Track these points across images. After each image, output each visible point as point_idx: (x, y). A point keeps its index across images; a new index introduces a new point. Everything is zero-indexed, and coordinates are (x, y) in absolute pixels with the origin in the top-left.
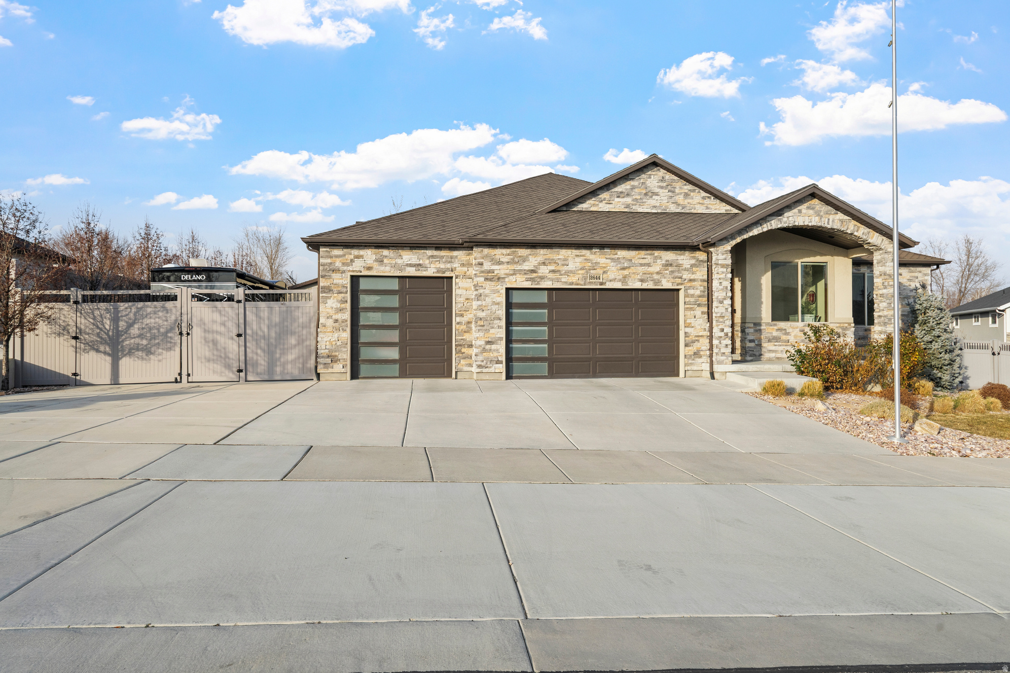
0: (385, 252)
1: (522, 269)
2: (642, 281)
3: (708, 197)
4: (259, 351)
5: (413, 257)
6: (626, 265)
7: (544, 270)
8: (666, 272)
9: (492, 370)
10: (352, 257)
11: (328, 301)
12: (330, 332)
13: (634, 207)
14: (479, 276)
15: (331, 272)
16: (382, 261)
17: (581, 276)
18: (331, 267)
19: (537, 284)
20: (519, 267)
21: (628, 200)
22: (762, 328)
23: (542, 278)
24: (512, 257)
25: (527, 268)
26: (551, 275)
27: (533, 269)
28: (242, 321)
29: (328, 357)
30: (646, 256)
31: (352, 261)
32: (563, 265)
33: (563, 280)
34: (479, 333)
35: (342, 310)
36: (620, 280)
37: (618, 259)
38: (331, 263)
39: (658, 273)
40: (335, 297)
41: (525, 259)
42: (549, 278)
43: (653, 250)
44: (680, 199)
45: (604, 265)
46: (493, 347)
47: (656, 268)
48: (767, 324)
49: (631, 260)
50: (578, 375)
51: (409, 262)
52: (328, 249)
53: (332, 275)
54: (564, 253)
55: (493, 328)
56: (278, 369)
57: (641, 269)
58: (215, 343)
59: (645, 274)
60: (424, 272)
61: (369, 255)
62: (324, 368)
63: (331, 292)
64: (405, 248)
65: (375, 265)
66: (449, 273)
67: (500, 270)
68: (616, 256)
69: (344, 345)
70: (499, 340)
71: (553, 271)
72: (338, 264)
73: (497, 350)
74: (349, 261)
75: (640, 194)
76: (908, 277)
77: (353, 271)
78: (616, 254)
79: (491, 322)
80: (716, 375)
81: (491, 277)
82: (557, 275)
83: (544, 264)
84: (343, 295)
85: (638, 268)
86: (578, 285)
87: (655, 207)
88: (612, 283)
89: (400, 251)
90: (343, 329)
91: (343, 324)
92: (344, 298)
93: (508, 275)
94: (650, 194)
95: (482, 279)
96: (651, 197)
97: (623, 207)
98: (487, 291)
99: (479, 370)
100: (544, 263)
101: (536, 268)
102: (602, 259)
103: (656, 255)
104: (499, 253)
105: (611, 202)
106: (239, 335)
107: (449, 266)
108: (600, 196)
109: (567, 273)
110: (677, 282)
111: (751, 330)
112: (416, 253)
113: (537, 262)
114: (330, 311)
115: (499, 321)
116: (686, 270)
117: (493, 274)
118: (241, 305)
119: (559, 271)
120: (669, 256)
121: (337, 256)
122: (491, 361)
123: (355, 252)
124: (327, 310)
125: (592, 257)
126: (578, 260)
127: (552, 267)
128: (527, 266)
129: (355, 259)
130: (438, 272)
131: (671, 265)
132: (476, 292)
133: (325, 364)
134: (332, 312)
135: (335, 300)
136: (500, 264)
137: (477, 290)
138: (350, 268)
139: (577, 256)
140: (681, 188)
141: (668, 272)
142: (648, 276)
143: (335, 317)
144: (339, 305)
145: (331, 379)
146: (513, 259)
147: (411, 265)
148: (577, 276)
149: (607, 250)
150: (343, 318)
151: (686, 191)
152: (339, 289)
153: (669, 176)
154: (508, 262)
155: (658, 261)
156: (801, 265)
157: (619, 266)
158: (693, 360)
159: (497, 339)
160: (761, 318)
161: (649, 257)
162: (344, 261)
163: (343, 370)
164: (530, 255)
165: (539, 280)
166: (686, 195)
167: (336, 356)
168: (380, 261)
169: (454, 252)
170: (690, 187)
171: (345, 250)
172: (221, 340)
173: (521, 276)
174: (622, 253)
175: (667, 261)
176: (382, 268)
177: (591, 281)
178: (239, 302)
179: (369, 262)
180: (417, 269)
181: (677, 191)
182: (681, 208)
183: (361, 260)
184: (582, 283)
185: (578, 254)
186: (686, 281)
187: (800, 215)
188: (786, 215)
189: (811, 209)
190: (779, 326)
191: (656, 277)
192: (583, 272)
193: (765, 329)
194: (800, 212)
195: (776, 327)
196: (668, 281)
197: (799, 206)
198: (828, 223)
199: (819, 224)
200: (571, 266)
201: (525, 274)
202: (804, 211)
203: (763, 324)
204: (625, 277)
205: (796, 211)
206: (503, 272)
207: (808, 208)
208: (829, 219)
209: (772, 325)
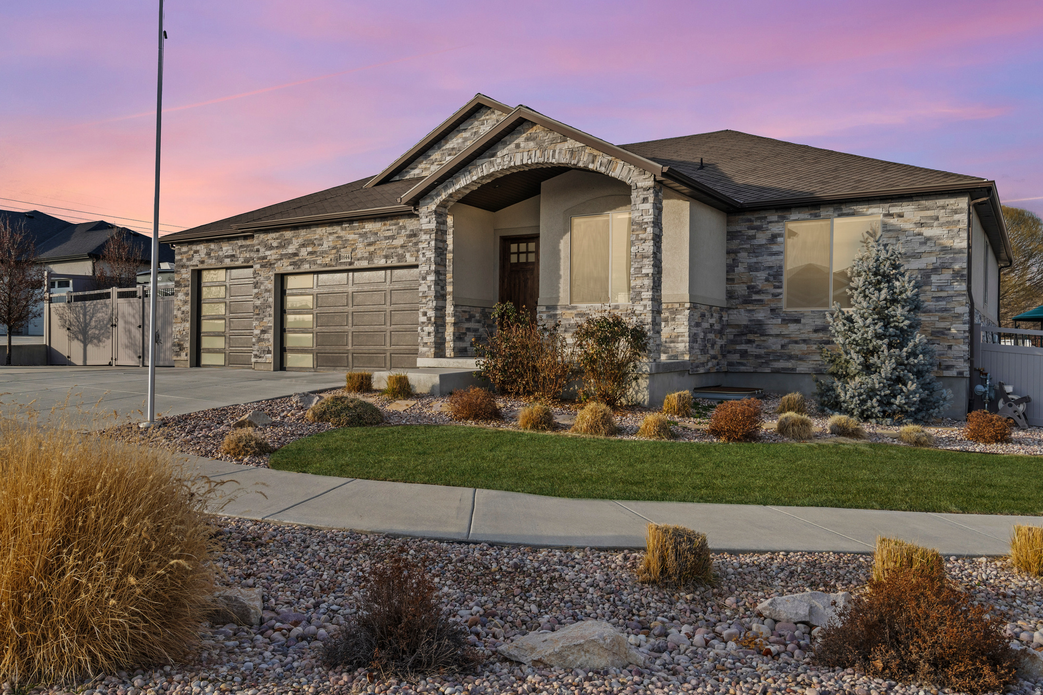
1: (287, 252)
2: (387, 259)
6: (372, 239)
7: (304, 252)
9: (264, 360)
10: (192, 252)
11: (179, 294)
12: (180, 322)
14: (257, 264)
15: (181, 268)
16: (210, 254)
17: (333, 257)
18: (180, 263)
19: (298, 269)
20: (284, 252)
22: (559, 312)
23: (303, 261)
24: (280, 241)
25: (290, 251)
26: (309, 258)
27: (295, 252)
28: (141, 313)
29: (178, 345)
30: (391, 227)
31: (193, 256)
32: (319, 245)
33: (319, 262)
34: (256, 322)
35: (186, 302)
36: (366, 258)
37: (366, 233)
38: (181, 260)
39: (402, 246)
40: (183, 290)
41: (289, 242)
43: (398, 219)
45: (352, 242)
46: (266, 336)
47: (399, 242)
48: (566, 307)
49: (377, 233)
51: (226, 254)
52: (179, 247)
53: (181, 270)
54: (320, 231)
55: (266, 316)
57: (385, 243)
59: (389, 248)
60: (235, 262)
61: (203, 249)
62: (176, 355)
63: (181, 286)
67: (271, 255)
68: (363, 230)
69: (187, 335)
71: (311, 253)
72: (184, 260)
73: (268, 340)
74: (191, 256)
76: (917, 219)
77: (193, 266)
78: (364, 228)
79: (265, 310)
81: (265, 264)
82: (313, 258)
84: (187, 288)
85: (383, 242)
86: (330, 266)
88: (360, 262)
90: (186, 320)
91: (187, 315)
92: (187, 291)
93: (277, 260)
95: (258, 267)
98: (262, 279)
99: (255, 360)
100: (303, 244)
101: (298, 250)
102: (352, 235)
103: (400, 224)
104: (271, 237)
105: (442, 162)
108: (431, 158)
109: (322, 254)
111: (544, 316)
112: (231, 244)
113: (298, 244)
115: (269, 310)
117: (267, 261)
118: (141, 300)
119: (315, 252)
121: (184, 253)
122: (264, 351)
123: (194, 247)
124: (178, 303)
125: (342, 233)
126: (331, 238)
127: (310, 249)
128: (291, 249)
129: (194, 254)
130: (245, 262)
133: (176, 352)
134: (181, 304)
135: (183, 293)
136: (271, 249)
137: (255, 278)
138: (191, 263)
139: (330, 234)
141: (411, 244)
142: (392, 251)
143: (183, 309)
144: (185, 298)
145: (181, 366)
146: (280, 243)
147: (228, 257)
148: (331, 256)
149: (356, 224)
150: (187, 310)
152: (185, 283)
154: (277, 247)
155: (403, 231)
157: (366, 241)
159: (268, 328)
160: (557, 299)
161: (394, 227)
162: (188, 257)
163: (186, 358)
167: (182, 345)
171: (189, 247)
173: (286, 260)
174: (369, 226)
175: (411, 231)
176: (210, 261)
177: (341, 261)
178: (140, 297)
179: (202, 256)
180: (231, 259)
183: (198, 254)
184: (334, 263)
185: (332, 231)
187: (518, 151)
188: (499, 154)
189: (532, 140)
190: (579, 310)
191: (400, 251)
192: (334, 251)
193: (562, 315)
194: (518, 146)
195: (575, 312)
196: (412, 256)
197: (517, 138)
198: (553, 157)
199: (541, 160)
200: (325, 246)
201: (290, 258)
202: (522, 145)
203: (559, 307)
204: (371, 254)
205: (512, 146)
206: (274, 257)
207: (527, 139)
208: (554, 151)
209: (569, 309)
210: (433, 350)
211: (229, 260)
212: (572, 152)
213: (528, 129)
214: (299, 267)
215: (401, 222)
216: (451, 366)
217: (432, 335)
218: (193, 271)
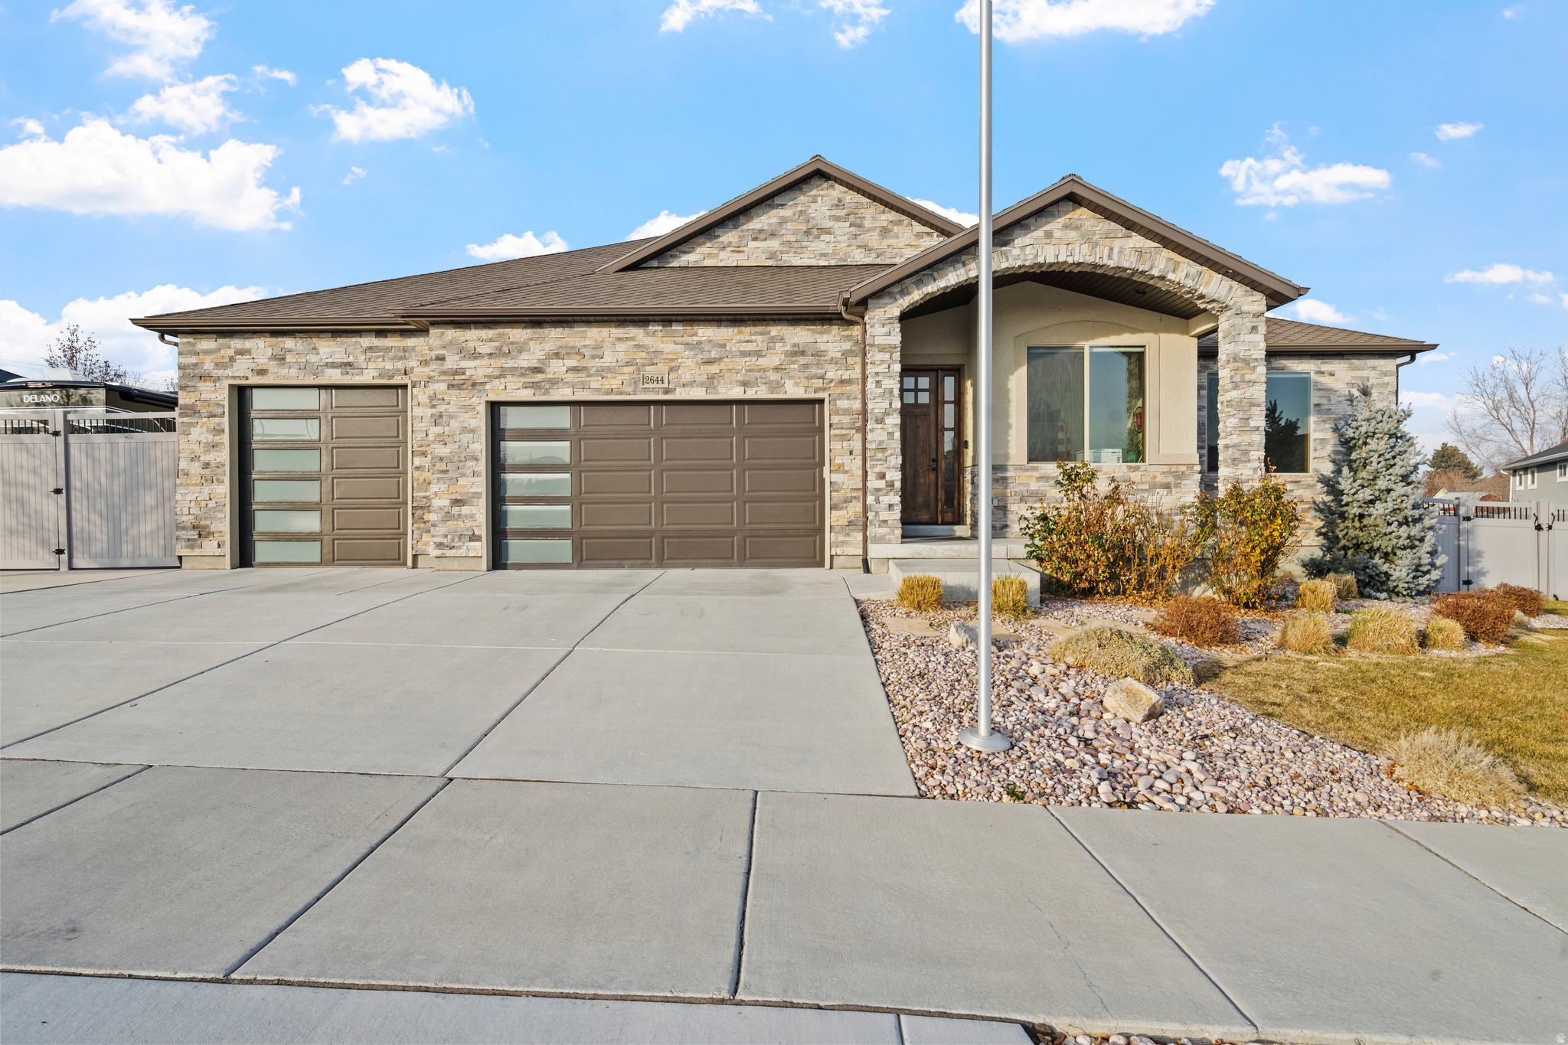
0: (289, 343)
1: (516, 365)
2: (745, 384)
3: (928, 234)
4: (94, 517)
5: (337, 350)
6: (713, 354)
7: (557, 368)
8: (792, 366)
9: (462, 552)
10: (231, 352)
11: (193, 430)
12: (196, 484)
13: (785, 257)
14: (438, 381)
15: (197, 380)
16: (284, 359)
17: (627, 377)
18: (196, 371)
19: (544, 394)
20: (510, 363)
21: (774, 244)
22: (1009, 474)
23: (554, 382)
24: (497, 344)
25: (525, 364)
26: (570, 377)
27: (536, 365)
28: (62, 465)
29: (194, 527)
30: (753, 338)
31: (232, 359)
32: (593, 357)
33: (593, 385)
34: (439, 485)
35: (217, 446)
36: (702, 384)
37: (699, 343)
38: (196, 365)
39: (776, 369)
40: (204, 423)
41: (521, 348)
42: (567, 383)
43: (768, 325)
44: (873, 239)
45: (671, 357)
46: (465, 510)
47: (773, 360)
48: (1019, 468)
49: (724, 346)
50: (629, 562)
51: (330, 360)
52: (191, 340)
53: (198, 385)
54: (594, 334)
55: (463, 475)
56: (127, 548)
57: (743, 363)
58: (22, 503)
59: (751, 371)
60: (357, 378)
61: (261, 348)
62: (187, 547)
63: (197, 415)
64: (322, 335)
65: (272, 367)
66: (400, 377)
67: (477, 369)
68: (694, 338)
69: (220, 508)
70: (474, 497)
71: (575, 369)
72: (208, 365)
73: (472, 516)
74: (227, 360)
75: (795, 232)
77: (234, 377)
78: (696, 334)
79: (461, 464)
80: (872, 566)
81: (460, 382)
82: (582, 377)
83: (557, 355)
84: (217, 420)
85: (739, 360)
86: (621, 393)
87: (825, 255)
88: (688, 389)
89: (314, 340)
90: (218, 480)
91: (218, 471)
92: (219, 425)
93: (491, 377)
94: (815, 232)
95: (443, 386)
96: (818, 237)
97: (764, 257)
98: (452, 408)
99: (438, 552)
101: (543, 364)
102: (668, 345)
103: (772, 334)
104: (473, 337)
105: (741, 249)
106: (58, 491)
107: (400, 365)
109: (602, 372)
110: (816, 386)
112: (343, 343)
113: (544, 353)
114: (196, 447)
115: (474, 463)
116: (832, 361)
117: (463, 377)
118: (61, 439)
119: (584, 369)
120: (800, 335)
121: (207, 352)
122: (461, 536)
123: (237, 343)
124: (192, 446)
125: (648, 341)
126: (621, 347)
127: (572, 362)
128: (525, 361)
129: (237, 357)
130: (380, 376)
131: (803, 353)
132: (434, 411)
133: (189, 540)
134: (198, 450)
135: (205, 429)
136: (475, 358)
137: (433, 406)
138: (229, 372)
139: (619, 339)
140: (874, 219)
141: (796, 366)
142: (758, 375)
143: (204, 458)
144: (210, 438)
145: (200, 567)
146: (500, 349)
147: (333, 365)
148: (621, 377)
149: (677, 328)
150: (218, 460)
151: (885, 224)
152: (211, 409)
153: (851, 197)
154: (491, 354)
155: (778, 345)
156: (1091, 353)
157: (700, 356)
158: (848, 535)
159: (470, 495)
160: (1007, 456)
161: (759, 338)
162: (219, 361)
163: (218, 552)
164: (531, 339)
165: (547, 386)
166: (885, 232)
167: (206, 527)
168: (281, 359)
169: (409, 340)
170: (892, 216)
171: (221, 341)
172: (32, 498)
173: (515, 379)
174: (705, 333)
175: (794, 345)
176: (284, 371)
177: (646, 386)
178: (56, 434)
179: (260, 361)
180: (344, 371)
181: (867, 224)
182: (874, 255)
183: (248, 357)
184: (630, 390)
185: (622, 336)
186: (833, 384)
187: (1048, 241)
188: (1018, 242)
189: (1073, 229)
190: (1042, 471)
191: (773, 376)
192: (630, 369)
193: (1014, 477)
194: (1049, 235)
195: (1036, 474)
196: (797, 384)
197: (1047, 223)
198: (1110, 257)
199: (1090, 260)
200: (609, 360)
201: (522, 375)
202: (1057, 234)
203: (1010, 468)
204: (712, 378)
205: (1039, 233)
206: (481, 372)
207: (1066, 227)
208: (1111, 249)
209: (1027, 470)
210: (898, 532)
211: (338, 371)
212: (1140, 252)
213: (1067, 213)
214: (547, 392)
215: (774, 330)
216: (938, 556)
217: (898, 509)
218: (231, 386)
